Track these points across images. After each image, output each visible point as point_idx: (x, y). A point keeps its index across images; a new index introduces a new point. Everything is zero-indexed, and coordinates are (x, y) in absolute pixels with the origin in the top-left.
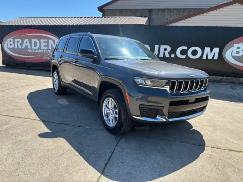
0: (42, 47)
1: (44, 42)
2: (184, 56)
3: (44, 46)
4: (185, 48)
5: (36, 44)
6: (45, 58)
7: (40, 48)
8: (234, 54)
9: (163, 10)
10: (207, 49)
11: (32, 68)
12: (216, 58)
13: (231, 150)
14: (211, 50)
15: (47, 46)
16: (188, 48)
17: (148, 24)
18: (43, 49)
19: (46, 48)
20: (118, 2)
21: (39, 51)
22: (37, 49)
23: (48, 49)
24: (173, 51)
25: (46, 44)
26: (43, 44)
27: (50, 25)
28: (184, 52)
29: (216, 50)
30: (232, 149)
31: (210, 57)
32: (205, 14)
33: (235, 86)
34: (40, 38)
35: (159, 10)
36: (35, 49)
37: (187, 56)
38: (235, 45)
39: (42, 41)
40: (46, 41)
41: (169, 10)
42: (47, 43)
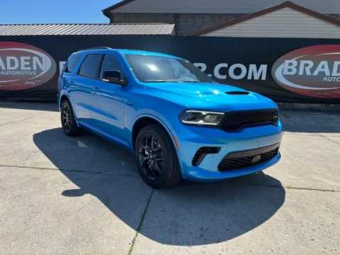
0: (23, 68)
1: (26, 60)
2: (224, 77)
3: (26, 66)
4: (225, 65)
5: (13, 63)
6: (27, 83)
7: (19, 69)
8: (286, 72)
9: (193, 15)
10: (253, 67)
11: (9, 99)
12: (264, 78)
13: (290, 188)
14: (258, 69)
15: (31, 65)
16: (229, 66)
17: (174, 34)
18: (24, 71)
19: (30, 68)
20: (132, 3)
21: (18, 73)
22: (15, 70)
23: (32, 70)
24: (210, 70)
25: (28, 63)
26: (23, 63)
27: (35, 36)
28: (224, 71)
29: (264, 68)
30: (292, 186)
31: (257, 77)
32: (248, 22)
33: (288, 114)
34: (19, 55)
35: (188, 15)
36: (12, 70)
37: (228, 76)
38: (286, 61)
39: (23, 58)
40: (29, 58)
41: (202, 15)
42: (31, 61)
